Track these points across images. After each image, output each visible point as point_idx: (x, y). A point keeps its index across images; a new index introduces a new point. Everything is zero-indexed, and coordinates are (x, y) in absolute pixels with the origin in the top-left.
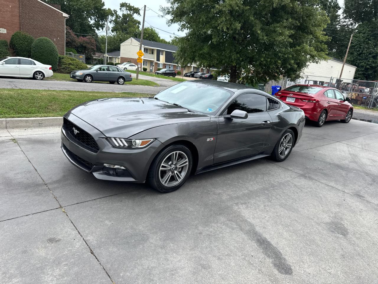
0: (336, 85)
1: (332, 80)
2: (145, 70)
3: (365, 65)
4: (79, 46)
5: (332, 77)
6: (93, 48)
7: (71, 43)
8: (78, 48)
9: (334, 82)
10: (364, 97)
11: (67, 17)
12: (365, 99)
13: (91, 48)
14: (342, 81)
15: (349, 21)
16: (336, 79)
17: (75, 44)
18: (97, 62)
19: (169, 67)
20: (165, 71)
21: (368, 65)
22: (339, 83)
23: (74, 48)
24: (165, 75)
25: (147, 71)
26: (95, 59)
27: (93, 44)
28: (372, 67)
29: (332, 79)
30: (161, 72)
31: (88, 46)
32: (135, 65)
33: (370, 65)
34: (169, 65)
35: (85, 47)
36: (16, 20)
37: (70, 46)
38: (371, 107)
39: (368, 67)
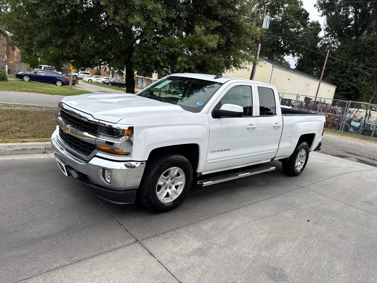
0: (304, 104)
1: (298, 98)
3: (347, 85)
5: (298, 94)
9: (302, 99)
10: (336, 119)
12: (337, 121)
14: (312, 99)
15: (330, 39)
16: (305, 96)
19: (141, 81)
21: (349, 85)
22: (308, 101)
28: (353, 88)
29: (299, 96)
33: (351, 85)
34: (141, 79)
38: (342, 131)
39: (349, 87)
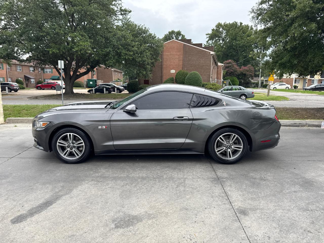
2: (296, 87)
4: (240, 74)
6: (252, 74)
7: (233, 73)
8: (239, 76)
11: (214, 54)
13: (250, 74)
17: (236, 73)
18: (255, 85)
20: (315, 86)
23: (236, 76)
24: (313, 91)
25: (298, 88)
26: (254, 83)
27: (252, 71)
30: (309, 88)
31: (247, 73)
32: (286, 84)
35: (245, 74)
36: (181, 63)
37: (232, 75)
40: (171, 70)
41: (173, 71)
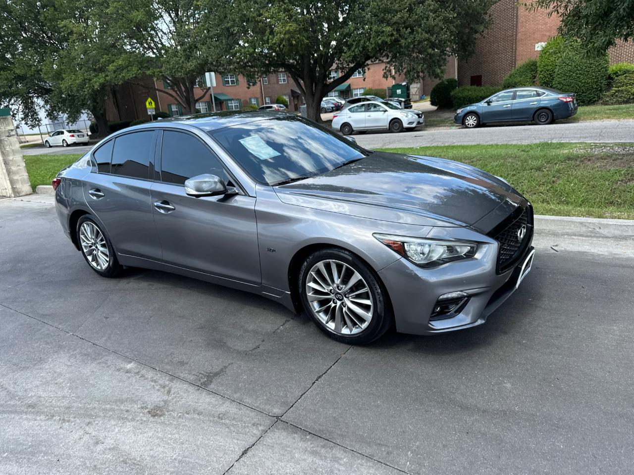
40: (538, 43)
41: (539, 47)
